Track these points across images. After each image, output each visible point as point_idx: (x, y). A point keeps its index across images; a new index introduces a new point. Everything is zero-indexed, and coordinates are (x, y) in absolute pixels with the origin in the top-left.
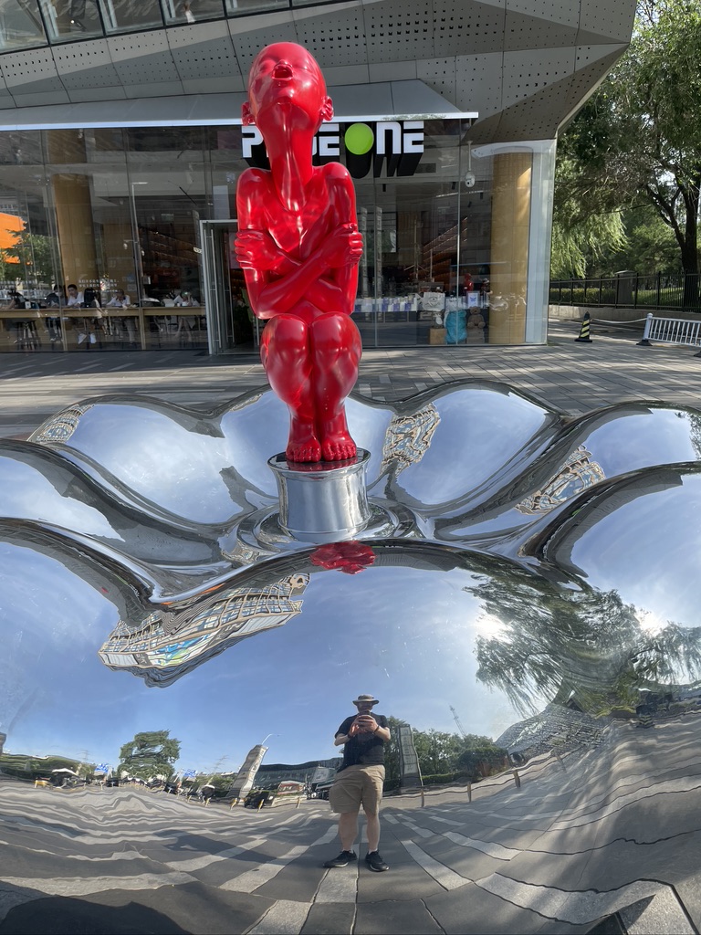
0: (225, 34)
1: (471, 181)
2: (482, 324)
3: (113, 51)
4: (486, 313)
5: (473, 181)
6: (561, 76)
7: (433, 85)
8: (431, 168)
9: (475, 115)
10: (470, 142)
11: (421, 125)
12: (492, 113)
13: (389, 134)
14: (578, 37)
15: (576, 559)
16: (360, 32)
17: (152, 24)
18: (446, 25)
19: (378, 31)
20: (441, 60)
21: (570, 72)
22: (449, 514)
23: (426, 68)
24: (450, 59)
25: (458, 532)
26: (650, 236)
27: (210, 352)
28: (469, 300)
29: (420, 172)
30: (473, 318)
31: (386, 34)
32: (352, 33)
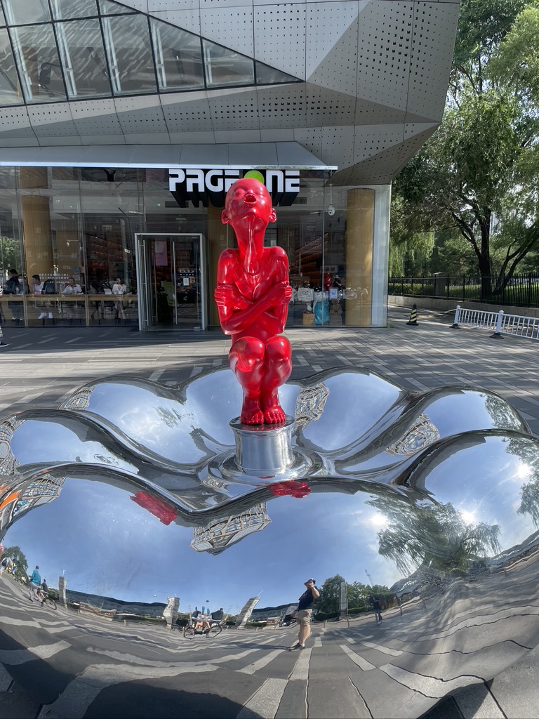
0: (158, 104)
1: (332, 211)
2: (340, 311)
3: (74, 112)
4: (343, 303)
5: (333, 212)
6: (394, 143)
7: (305, 146)
8: (303, 201)
9: (335, 168)
10: (331, 185)
11: (297, 173)
12: (346, 166)
13: (275, 179)
14: (406, 117)
15: (428, 487)
16: (254, 108)
17: (104, 94)
18: (315, 106)
19: (267, 107)
20: (311, 129)
21: (400, 141)
22: (342, 457)
23: (301, 134)
24: (318, 129)
25: (348, 469)
26: (456, 247)
27: (140, 329)
28: (331, 294)
29: (296, 203)
30: (334, 307)
31: (273, 110)
32: (249, 108)
